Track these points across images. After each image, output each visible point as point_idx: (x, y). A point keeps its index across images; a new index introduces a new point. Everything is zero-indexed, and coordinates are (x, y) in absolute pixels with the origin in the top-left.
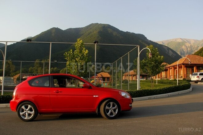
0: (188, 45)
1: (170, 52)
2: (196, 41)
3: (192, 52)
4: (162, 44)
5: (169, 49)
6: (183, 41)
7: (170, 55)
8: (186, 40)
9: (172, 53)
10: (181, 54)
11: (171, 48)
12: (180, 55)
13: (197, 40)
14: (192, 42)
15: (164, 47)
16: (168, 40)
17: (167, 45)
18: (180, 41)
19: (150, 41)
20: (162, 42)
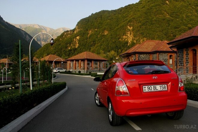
0: (44, 32)
1: (27, 37)
2: (51, 29)
3: (47, 39)
4: (19, 28)
5: (26, 34)
6: (40, 28)
7: (27, 40)
8: (43, 27)
9: (29, 38)
10: (38, 40)
11: (28, 33)
12: (36, 40)
13: (53, 29)
14: (48, 30)
15: (22, 31)
16: (26, 25)
17: (25, 29)
18: (38, 27)
19: (7, 23)
20: (20, 26)
